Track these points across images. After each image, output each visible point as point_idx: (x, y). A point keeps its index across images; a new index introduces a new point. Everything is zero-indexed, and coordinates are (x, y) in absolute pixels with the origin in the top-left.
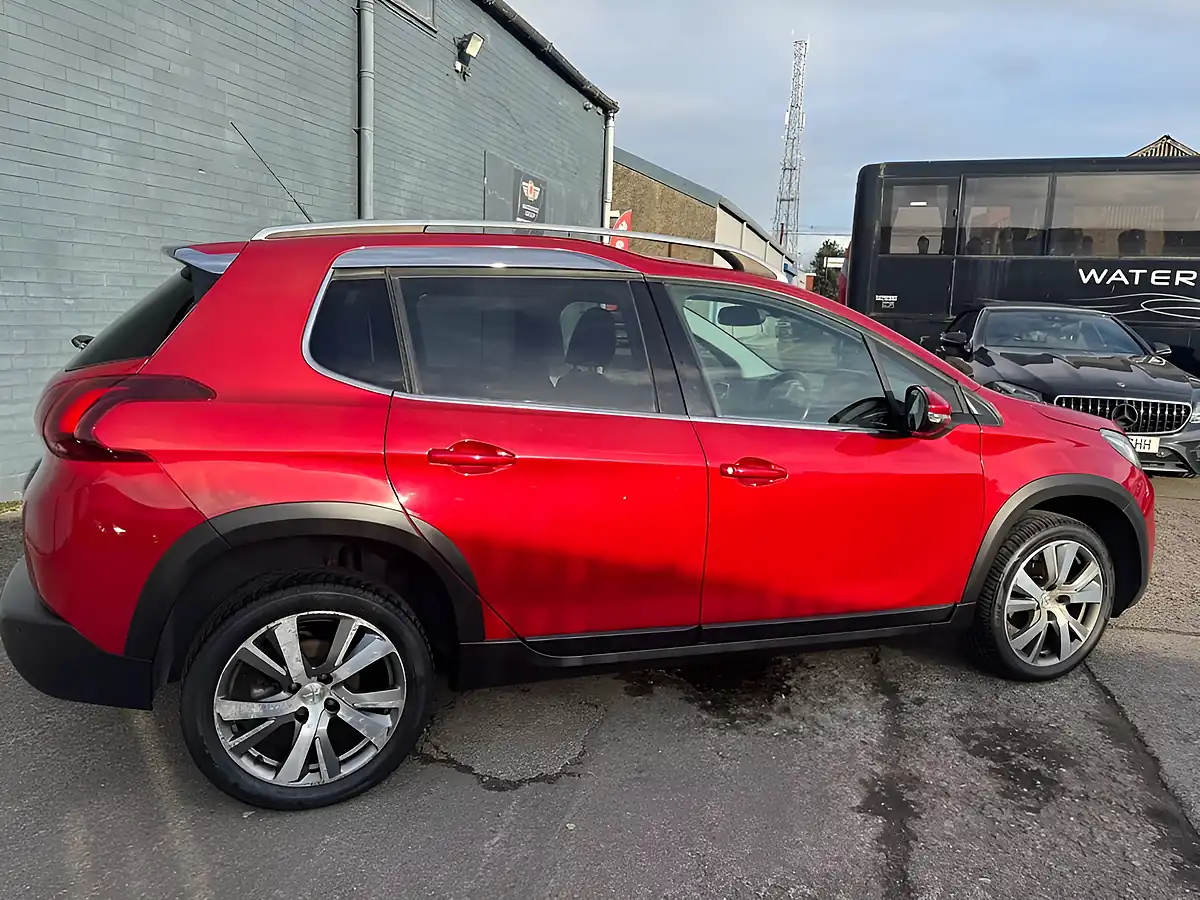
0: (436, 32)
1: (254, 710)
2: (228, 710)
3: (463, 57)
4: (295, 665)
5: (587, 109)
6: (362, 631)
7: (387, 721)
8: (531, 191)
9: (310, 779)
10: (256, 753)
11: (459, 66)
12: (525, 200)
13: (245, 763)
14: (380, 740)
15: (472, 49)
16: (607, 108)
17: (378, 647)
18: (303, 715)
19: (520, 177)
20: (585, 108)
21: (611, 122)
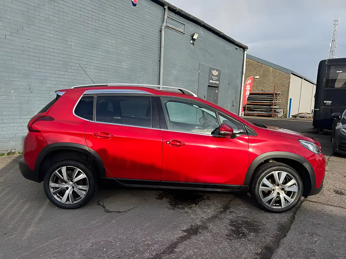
0: (185, 34)
1: (57, 185)
2: (52, 184)
3: (193, 40)
4: (65, 177)
5: (237, 49)
6: (79, 172)
7: (84, 193)
8: (215, 73)
9: (68, 203)
10: (58, 195)
11: (192, 42)
12: (213, 75)
13: (55, 197)
14: (83, 197)
15: (195, 37)
16: (244, 48)
17: (83, 176)
18: (67, 188)
19: (211, 69)
20: (236, 49)
21: (245, 52)
